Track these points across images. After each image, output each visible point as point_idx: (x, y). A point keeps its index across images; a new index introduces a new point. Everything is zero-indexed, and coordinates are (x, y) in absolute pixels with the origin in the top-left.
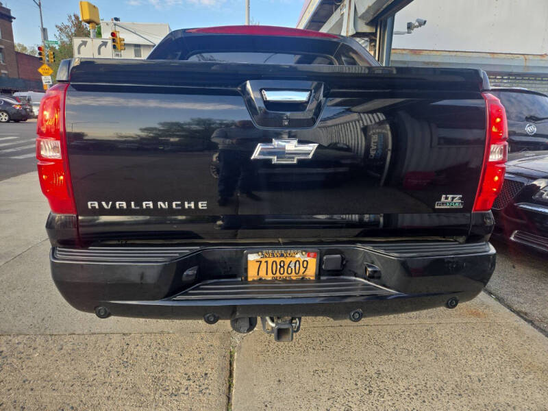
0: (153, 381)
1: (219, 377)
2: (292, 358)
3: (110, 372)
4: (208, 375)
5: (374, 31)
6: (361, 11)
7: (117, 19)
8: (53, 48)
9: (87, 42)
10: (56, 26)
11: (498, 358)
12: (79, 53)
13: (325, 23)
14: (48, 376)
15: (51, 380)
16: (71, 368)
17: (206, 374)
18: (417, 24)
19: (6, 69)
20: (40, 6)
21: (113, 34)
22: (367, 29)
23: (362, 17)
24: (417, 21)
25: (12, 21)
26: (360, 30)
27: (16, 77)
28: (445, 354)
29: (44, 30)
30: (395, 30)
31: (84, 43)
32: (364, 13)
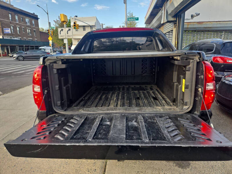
0: (75, 171)
1: (100, 171)
2: (129, 165)
3: (61, 166)
4: (96, 170)
5: (176, 20)
6: (169, 12)
7: (76, 16)
8: (53, 30)
9: (63, 29)
10: (54, 21)
11: (220, 171)
12: (60, 34)
13: (156, 15)
14: (39, 167)
15: (40, 168)
16: (48, 164)
17: (95, 170)
18: (196, 15)
19: (36, 38)
20: (48, 14)
21: (74, 23)
22: (172, 19)
23: (170, 14)
24: (196, 14)
25: (38, 20)
26: (169, 20)
27: (40, 41)
28: (195, 168)
29: (49, 23)
30: (185, 18)
31: (62, 30)
32: (170, 13)
